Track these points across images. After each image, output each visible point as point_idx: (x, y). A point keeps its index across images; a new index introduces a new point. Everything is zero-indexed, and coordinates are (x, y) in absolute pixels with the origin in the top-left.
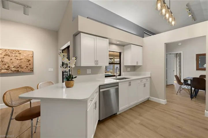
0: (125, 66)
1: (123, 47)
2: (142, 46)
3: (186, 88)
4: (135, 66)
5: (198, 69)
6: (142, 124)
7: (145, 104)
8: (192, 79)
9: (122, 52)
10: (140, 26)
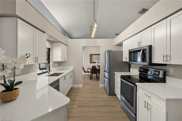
0: (54, 62)
1: (52, 44)
2: (67, 45)
3: (88, 74)
4: (60, 62)
5: (91, 62)
6: (80, 107)
7: (71, 92)
8: (91, 68)
9: (51, 49)
10: (64, 28)
